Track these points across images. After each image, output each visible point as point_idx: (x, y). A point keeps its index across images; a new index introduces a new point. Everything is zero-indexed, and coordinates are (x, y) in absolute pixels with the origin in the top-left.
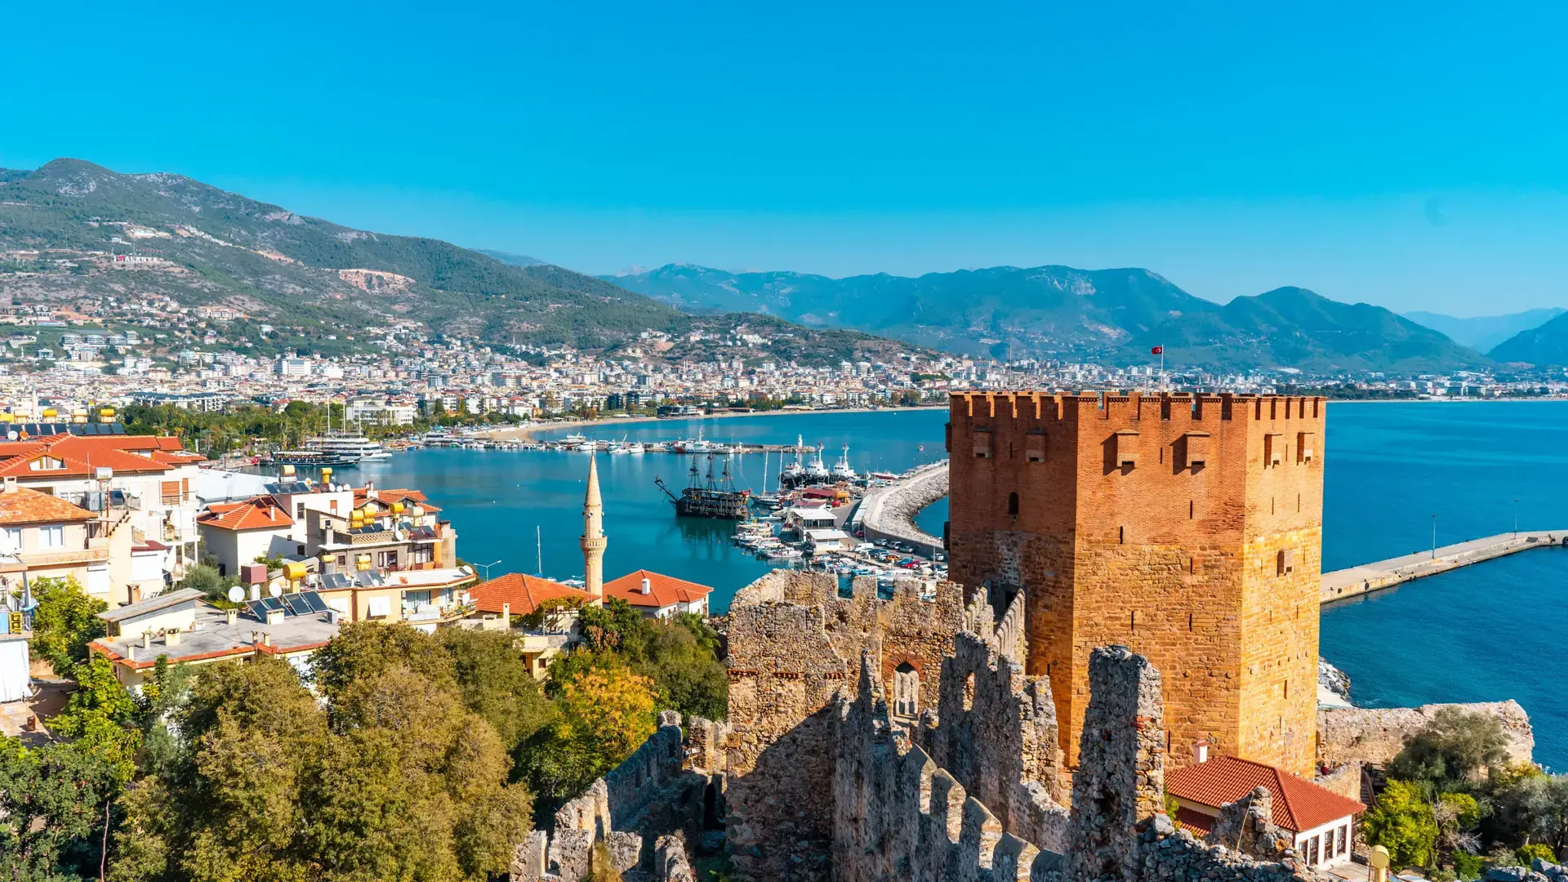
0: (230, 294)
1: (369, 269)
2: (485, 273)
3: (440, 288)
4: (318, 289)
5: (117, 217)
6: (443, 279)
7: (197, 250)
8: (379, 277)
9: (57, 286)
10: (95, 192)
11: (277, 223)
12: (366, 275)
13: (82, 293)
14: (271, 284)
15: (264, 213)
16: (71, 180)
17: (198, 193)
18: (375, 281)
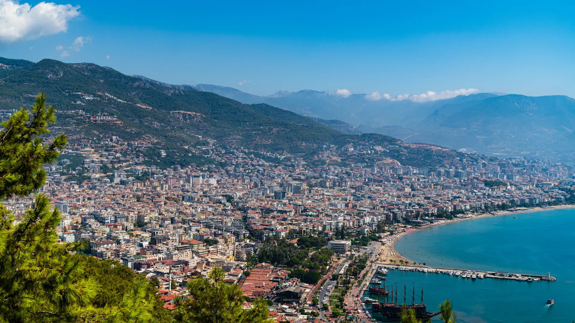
0: (143, 134)
1: (185, 111)
2: (237, 110)
3: (216, 118)
4: (166, 123)
5: (75, 90)
6: (217, 114)
7: (112, 106)
8: (189, 115)
9: (72, 133)
10: (63, 76)
11: (138, 87)
12: (183, 114)
13: (83, 136)
14: (147, 122)
15: (133, 82)
16: (52, 71)
17: (102, 73)
18: (187, 117)
